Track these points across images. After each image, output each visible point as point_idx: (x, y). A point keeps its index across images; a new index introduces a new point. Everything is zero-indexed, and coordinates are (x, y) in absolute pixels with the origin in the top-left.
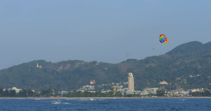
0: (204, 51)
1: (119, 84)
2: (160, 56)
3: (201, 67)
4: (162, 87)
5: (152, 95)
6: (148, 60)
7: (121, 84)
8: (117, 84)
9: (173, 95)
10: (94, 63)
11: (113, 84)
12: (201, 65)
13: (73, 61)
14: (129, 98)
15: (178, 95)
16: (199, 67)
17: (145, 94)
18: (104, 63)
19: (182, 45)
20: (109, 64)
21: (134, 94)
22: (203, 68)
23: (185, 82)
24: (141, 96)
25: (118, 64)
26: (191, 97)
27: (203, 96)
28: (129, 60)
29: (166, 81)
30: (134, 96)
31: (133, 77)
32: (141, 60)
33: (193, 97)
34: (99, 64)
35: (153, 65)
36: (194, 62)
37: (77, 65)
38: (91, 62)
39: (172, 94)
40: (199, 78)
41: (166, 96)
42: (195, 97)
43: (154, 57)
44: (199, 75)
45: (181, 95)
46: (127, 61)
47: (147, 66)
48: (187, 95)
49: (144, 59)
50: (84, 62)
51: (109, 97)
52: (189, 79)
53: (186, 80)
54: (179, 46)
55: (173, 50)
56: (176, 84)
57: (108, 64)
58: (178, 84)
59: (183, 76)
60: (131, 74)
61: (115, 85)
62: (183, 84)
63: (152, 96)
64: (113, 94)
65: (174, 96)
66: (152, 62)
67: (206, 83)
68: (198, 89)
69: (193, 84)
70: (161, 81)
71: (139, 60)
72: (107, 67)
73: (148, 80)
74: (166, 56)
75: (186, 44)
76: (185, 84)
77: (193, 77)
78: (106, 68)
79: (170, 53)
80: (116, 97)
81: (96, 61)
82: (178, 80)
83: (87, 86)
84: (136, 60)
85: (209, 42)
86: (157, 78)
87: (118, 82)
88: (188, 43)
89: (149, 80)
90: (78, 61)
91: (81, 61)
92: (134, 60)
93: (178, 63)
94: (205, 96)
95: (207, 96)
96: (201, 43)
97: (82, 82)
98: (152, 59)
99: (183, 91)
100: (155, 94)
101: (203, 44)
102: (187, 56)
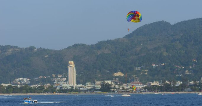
0: (173, 33)
1: (61, 76)
2: (116, 40)
3: (167, 54)
4: (115, 80)
5: (95, 89)
6: (100, 45)
7: (64, 76)
8: (59, 76)
9: (123, 89)
10: (32, 48)
11: (54, 75)
12: (167, 51)
13: (4, 47)
14: (64, 94)
15: (129, 90)
16: (165, 54)
17: (85, 89)
18: (44, 49)
19: (145, 25)
20: (51, 50)
21: (71, 89)
22: (170, 55)
23: (146, 73)
24: (80, 91)
25: (62, 50)
26: (145, 93)
27: (162, 91)
28: (76, 46)
29: (122, 72)
30: (70, 92)
31: (74, 67)
32: (92, 45)
33: (149, 93)
34: (37, 50)
35: (106, 51)
36: (159, 47)
37: (9, 52)
38: (28, 48)
39: (121, 89)
40: (164, 67)
41: (114, 91)
42: (151, 93)
43: (108, 42)
44: (164, 64)
45: (133, 90)
46: (74, 46)
47: (99, 52)
48: (142, 90)
49: (96, 45)
50: (19, 48)
51: (38, 92)
52: (151, 70)
53: (147, 71)
54: (140, 27)
55: (133, 32)
56: (134, 76)
57: (49, 50)
58: (137, 76)
59: (143, 65)
60: (72, 63)
61: (57, 77)
62: (144, 75)
63: (95, 92)
64: (44, 89)
65: (124, 91)
66: (106, 48)
67: (172, 74)
68: (158, 82)
69: (156, 76)
70: (116, 72)
71: (88, 45)
72: (48, 54)
73: (98, 71)
74: (124, 40)
75: (149, 25)
76: (146, 75)
77: (157, 67)
78: (47, 56)
79: (129, 36)
80: (48, 93)
81: (34, 47)
82: (137, 70)
83: (21, 79)
84: (85, 44)
85: (179, 23)
86: (110, 68)
87: (61, 74)
88: (152, 23)
89: (101, 71)
90: (12, 47)
91: (15, 47)
92: (83, 45)
93: (138, 49)
94: (163, 91)
95: (167, 91)
96: (169, 23)
97: (15, 74)
98: (105, 44)
99: (140, 85)
100: (99, 88)
101: (171, 25)
102: (150, 40)
